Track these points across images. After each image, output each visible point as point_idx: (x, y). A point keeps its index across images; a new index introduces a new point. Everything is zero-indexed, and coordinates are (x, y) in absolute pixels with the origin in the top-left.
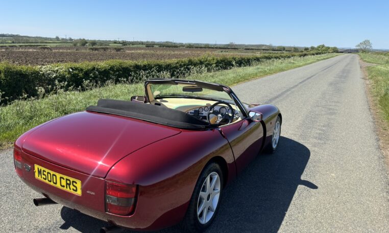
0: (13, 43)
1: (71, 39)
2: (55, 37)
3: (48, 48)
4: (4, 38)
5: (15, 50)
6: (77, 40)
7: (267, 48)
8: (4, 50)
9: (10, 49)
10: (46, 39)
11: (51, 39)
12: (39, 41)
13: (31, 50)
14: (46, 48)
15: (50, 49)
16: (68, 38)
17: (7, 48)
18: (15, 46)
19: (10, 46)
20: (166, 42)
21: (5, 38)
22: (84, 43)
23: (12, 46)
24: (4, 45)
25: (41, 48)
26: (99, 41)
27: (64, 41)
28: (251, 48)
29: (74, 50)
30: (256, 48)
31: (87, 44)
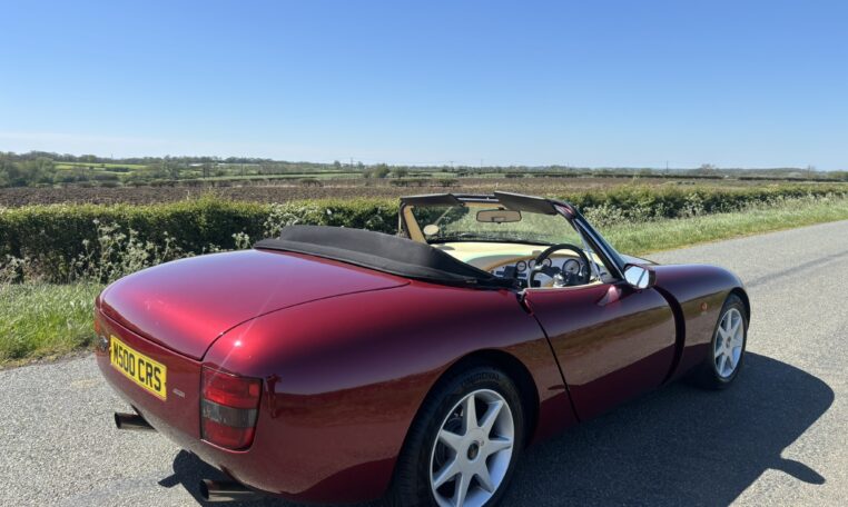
0: (260, 174)
1: (361, 166)
2: (332, 162)
3: (315, 182)
4: (245, 165)
5: (259, 186)
6: (373, 167)
7: (800, 176)
8: (239, 186)
9: (251, 185)
10: (318, 166)
11: (325, 166)
12: (305, 170)
13: (285, 186)
14: (312, 181)
15: (320, 183)
16: (355, 163)
17: (246, 183)
18: (262, 180)
19: (252, 180)
20: (553, 167)
21: (247, 165)
22: (383, 172)
23: (256, 180)
24: (244, 177)
25: (304, 182)
26: (414, 167)
27: (349, 169)
28: (755, 176)
29: (363, 185)
30: (771, 176)
31: (389, 174)
